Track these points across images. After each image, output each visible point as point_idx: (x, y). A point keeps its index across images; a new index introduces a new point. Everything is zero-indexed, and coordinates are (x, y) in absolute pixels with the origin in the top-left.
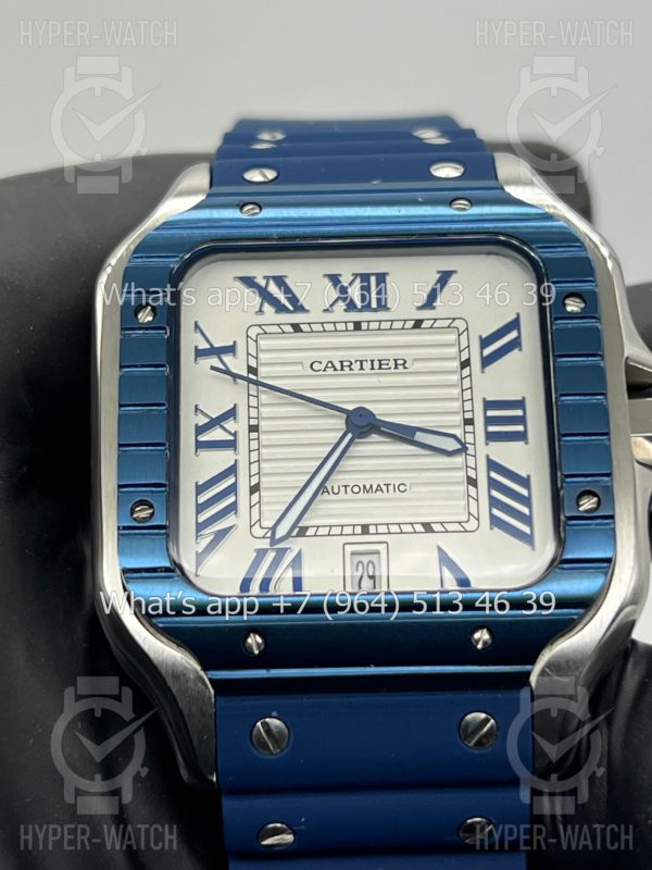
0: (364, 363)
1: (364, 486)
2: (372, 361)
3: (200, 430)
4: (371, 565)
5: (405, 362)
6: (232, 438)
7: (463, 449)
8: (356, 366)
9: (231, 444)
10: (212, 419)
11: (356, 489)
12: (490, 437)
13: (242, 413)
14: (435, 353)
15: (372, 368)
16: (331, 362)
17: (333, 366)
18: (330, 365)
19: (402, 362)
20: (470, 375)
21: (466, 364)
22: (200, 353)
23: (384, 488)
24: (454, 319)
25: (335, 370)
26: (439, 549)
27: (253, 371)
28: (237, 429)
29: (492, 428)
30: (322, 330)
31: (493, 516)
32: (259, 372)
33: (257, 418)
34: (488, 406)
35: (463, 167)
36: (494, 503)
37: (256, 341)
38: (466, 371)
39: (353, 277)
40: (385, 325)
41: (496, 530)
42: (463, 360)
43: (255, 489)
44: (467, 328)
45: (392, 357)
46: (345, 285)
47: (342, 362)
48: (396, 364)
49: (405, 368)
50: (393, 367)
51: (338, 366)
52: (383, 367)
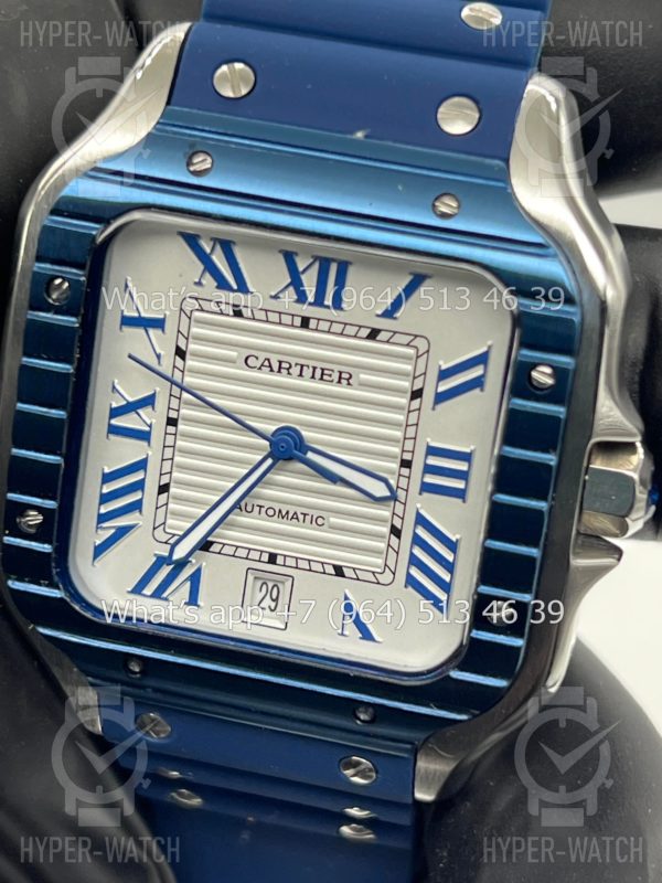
0: (305, 368)
1: (280, 511)
2: (314, 368)
3: (115, 413)
4: (275, 589)
5: (351, 377)
6: (147, 429)
7: (393, 497)
8: (295, 370)
9: (144, 436)
10: (128, 403)
11: (271, 512)
12: (426, 488)
13: (161, 403)
14: (388, 369)
15: (313, 377)
16: (269, 360)
17: (270, 366)
18: (266, 363)
19: (347, 376)
20: (419, 409)
21: (417, 394)
22: (127, 321)
23: (301, 517)
24: (416, 336)
25: (272, 370)
27: (181, 353)
28: (154, 421)
29: (430, 479)
30: (265, 319)
31: (409, 575)
32: (188, 356)
33: (178, 411)
34: (432, 451)
35: (477, 116)
36: (414, 561)
37: (190, 318)
38: (416, 403)
39: (311, 260)
40: (337, 328)
41: (410, 589)
42: (415, 388)
43: (164, 489)
44: (428, 351)
45: (337, 368)
46: (301, 269)
47: (280, 362)
48: (340, 378)
49: (349, 384)
50: (336, 380)
51: (276, 367)
52: (325, 377)
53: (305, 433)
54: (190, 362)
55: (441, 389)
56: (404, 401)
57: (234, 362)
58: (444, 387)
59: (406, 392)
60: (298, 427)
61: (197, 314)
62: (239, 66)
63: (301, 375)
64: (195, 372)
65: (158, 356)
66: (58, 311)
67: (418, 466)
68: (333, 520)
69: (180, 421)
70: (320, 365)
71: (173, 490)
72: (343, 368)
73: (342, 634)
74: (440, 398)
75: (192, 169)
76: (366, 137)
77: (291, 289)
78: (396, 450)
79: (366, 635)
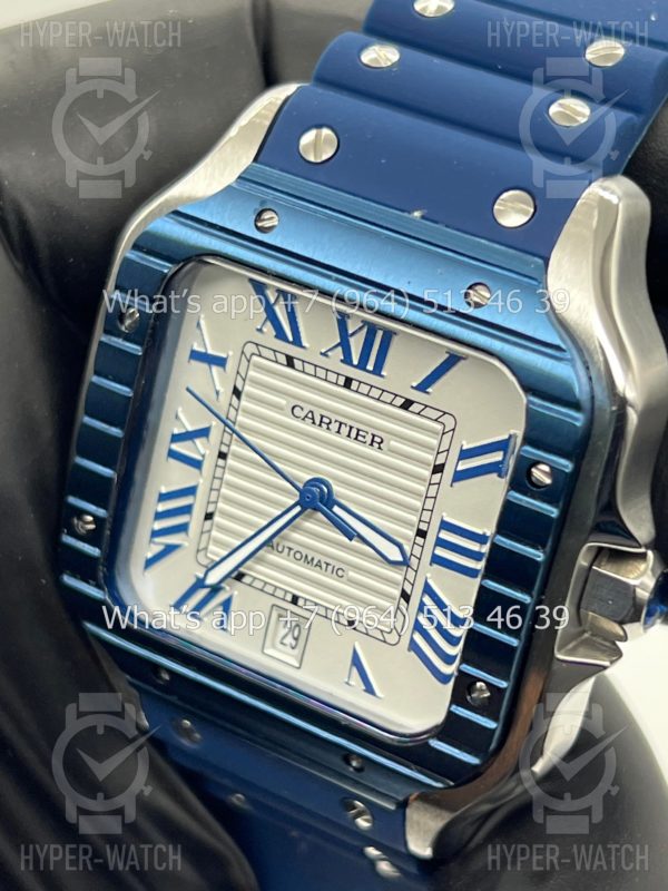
0: (343, 426)
1: (306, 556)
2: (351, 428)
3: (176, 438)
4: (298, 629)
5: (382, 442)
6: (200, 458)
7: (405, 563)
8: (334, 427)
9: (197, 464)
10: (187, 431)
11: (298, 556)
12: (436, 560)
13: (215, 435)
14: (414, 439)
15: (349, 436)
16: (312, 413)
17: (313, 419)
18: (310, 415)
19: (379, 440)
20: (439, 483)
21: (438, 469)
22: (195, 355)
23: (324, 566)
24: (445, 413)
25: (314, 423)
26: (355, 652)
27: (237, 393)
28: (208, 452)
29: (440, 552)
30: (313, 373)
31: (412, 641)
32: (243, 397)
33: (229, 446)
34: (445, 526)
35: (532, 210)
36: (418, 627)
37: (249, 361)
38: (437, 477)
39: (361, 325)
40: (375, 393)
41: (412, 653)
42: (438, 463)
43: (209, 516)
44: (453, 430)
45: (371, 431)
46: (350, 332)
47: (322, 417)
48: (373, 441)
49: (380, 448)
50: (369, 442)
51: (317, 421)
52: (360, 438)
53: (336, 488)
54: (244, 403)
55: (460, 468)
56: (427, 473)
57: (282, 409)
58: (463, 466)
59: (429, 465)
60: (331, 481)
61: (255, 358)
62: (326, 132)
63: (338, 432)
64: (248, 413)
65: (217, 393)
66: (127, 338)
67: (431, 538)
68: (352, 574)
69: (229, 456)
70: (356, 425)
71: (217, 518)
72: (376, 432)
73: (347, 683)
74: (459, 476)
75: (259, 224)
76: (423, 217)
77: (340, 349)
78: (415, 519)
79: (369, 690)
